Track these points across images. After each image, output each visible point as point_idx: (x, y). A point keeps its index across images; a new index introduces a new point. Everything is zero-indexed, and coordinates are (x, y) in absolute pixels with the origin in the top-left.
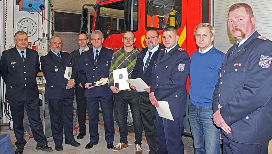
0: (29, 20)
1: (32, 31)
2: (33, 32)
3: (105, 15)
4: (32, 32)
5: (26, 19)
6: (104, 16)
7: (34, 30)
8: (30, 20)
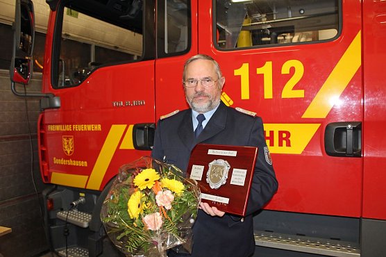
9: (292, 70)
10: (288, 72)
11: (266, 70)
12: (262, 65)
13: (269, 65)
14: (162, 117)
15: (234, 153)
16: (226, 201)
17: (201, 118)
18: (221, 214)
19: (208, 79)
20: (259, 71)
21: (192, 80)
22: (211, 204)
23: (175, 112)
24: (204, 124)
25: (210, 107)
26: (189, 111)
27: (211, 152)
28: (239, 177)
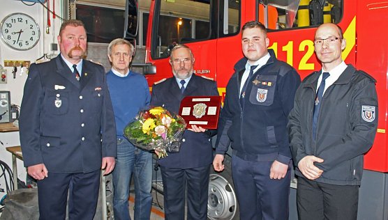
0: (25, 18)
1: (32, 39)
2: (34, 42)
3: (170, 13)
4: (30, 42)
5: (19, 16)
6: (169, 15)
7: (36, 38)
8: (27, 18)
9: (307, 48)
10: (303, 50)
11: (289, 48)
12: (286, 44)
13: (291, 44)
14: (156, 83)
15: (209, 100)
16: (206, 123)
17: (183, 82)
18: (204, 130)
19: (187, 59)
20: (284, 49)
21: (177, 60)
22: (198, 126)
23: (164, 80)
24: (185, 86)
25: (188, 76)
26: (174, 78)
27: (194, 100)
28: (212, 111)
